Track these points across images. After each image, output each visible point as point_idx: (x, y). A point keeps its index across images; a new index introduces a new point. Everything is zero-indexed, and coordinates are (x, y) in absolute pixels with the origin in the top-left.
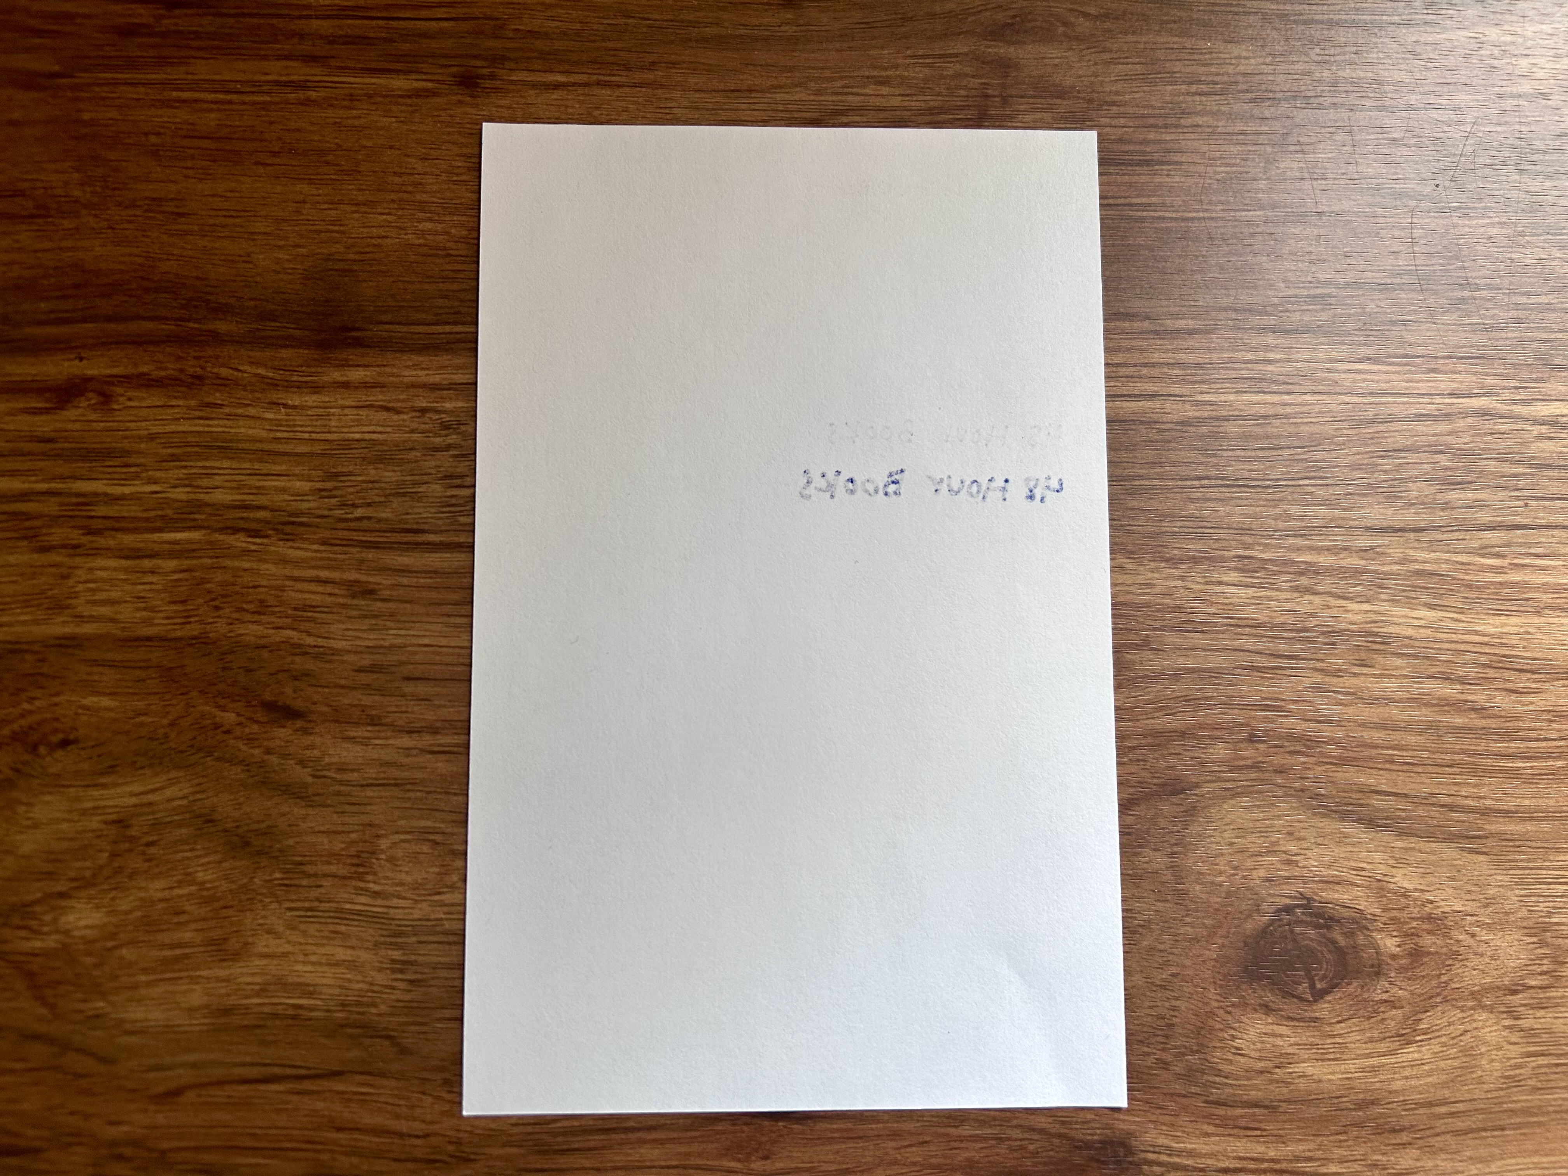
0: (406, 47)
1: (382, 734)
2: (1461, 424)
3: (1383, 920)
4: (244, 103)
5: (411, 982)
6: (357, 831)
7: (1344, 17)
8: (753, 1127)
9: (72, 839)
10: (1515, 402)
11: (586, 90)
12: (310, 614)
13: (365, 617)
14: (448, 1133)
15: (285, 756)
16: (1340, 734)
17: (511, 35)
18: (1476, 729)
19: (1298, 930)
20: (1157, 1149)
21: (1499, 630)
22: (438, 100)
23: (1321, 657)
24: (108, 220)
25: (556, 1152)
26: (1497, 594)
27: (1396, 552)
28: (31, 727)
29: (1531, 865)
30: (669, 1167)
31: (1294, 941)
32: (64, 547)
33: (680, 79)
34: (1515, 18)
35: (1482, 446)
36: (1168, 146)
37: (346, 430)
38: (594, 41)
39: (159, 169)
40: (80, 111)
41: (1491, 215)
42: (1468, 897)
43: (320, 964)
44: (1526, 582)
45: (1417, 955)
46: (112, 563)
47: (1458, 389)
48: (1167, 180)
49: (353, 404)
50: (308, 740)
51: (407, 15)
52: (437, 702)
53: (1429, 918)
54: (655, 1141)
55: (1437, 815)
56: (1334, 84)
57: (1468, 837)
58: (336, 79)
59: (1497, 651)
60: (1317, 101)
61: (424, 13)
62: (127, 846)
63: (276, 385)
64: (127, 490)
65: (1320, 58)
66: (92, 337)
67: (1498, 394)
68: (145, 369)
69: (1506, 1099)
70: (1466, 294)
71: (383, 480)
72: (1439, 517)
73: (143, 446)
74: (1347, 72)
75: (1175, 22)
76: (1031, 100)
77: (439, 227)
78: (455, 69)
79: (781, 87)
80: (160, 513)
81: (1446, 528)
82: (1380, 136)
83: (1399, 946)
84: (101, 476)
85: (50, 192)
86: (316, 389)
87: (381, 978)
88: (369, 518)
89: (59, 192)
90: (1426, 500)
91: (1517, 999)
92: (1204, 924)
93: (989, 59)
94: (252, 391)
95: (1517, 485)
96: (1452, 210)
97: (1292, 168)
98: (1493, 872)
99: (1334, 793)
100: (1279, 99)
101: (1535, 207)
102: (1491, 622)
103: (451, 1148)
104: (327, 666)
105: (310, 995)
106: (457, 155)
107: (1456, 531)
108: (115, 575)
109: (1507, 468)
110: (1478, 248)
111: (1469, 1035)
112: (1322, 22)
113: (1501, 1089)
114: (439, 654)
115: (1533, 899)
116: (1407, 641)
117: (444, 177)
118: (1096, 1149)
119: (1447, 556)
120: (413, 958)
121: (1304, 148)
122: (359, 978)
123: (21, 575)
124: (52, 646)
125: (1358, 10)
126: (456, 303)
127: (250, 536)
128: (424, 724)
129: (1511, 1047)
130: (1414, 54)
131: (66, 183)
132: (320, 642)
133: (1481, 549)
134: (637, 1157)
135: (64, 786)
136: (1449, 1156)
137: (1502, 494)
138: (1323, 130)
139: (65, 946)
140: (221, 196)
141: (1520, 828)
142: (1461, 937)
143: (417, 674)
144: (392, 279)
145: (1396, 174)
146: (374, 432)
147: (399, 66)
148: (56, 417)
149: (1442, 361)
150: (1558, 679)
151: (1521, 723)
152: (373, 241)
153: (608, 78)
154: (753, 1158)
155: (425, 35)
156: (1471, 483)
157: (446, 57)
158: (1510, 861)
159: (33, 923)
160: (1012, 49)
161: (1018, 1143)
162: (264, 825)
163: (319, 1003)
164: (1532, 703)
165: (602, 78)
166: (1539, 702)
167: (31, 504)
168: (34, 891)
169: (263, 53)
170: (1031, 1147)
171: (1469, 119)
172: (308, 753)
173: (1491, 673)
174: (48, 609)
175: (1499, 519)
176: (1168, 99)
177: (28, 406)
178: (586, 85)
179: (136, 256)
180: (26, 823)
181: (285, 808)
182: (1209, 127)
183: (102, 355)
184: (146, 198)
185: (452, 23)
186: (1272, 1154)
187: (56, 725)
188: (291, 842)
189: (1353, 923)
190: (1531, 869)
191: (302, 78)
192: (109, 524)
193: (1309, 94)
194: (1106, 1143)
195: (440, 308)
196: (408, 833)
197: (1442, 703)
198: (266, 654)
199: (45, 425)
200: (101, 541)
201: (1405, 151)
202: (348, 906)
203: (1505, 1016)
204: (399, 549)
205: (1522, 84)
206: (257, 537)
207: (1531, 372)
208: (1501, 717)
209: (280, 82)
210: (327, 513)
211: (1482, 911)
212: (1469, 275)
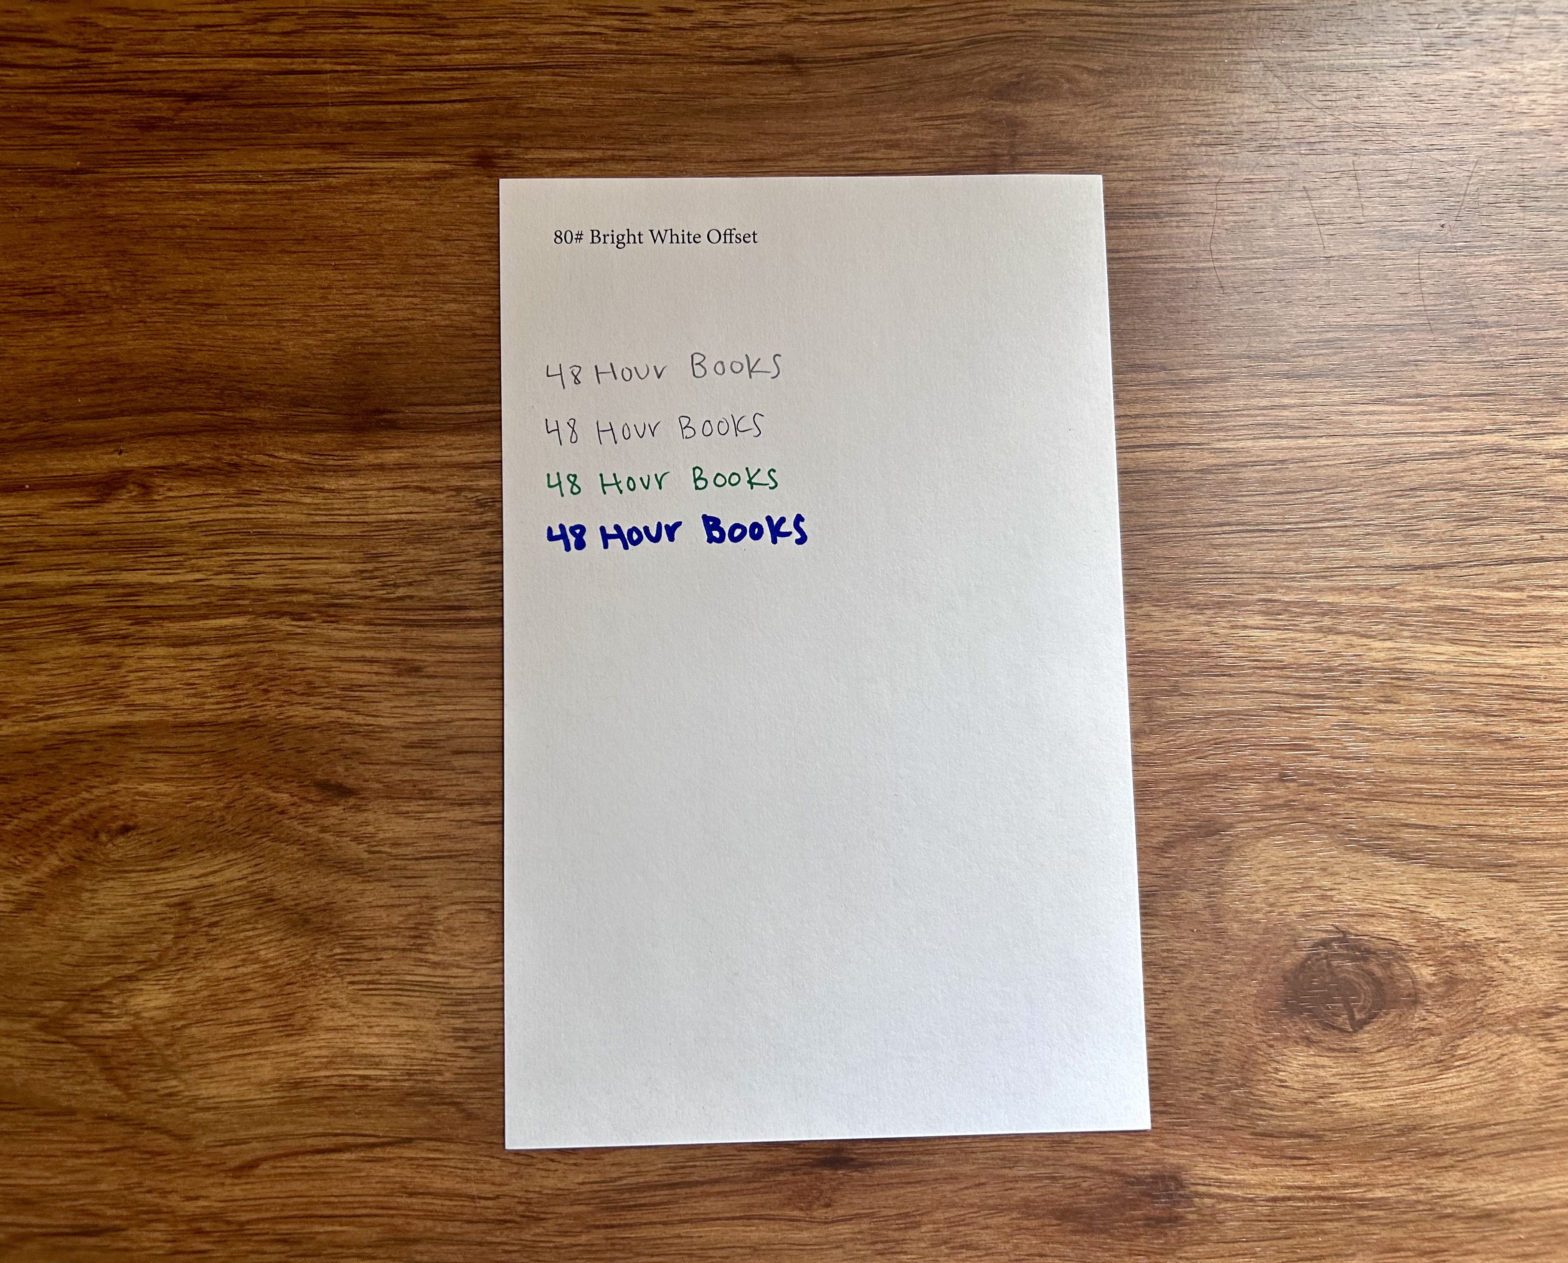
0: (420, 130)
1: (435, 808)
2: (1475, 461)
3: (1418, 950)
4: (266, 193)
5: (474, 1049)
6: (414, 904)
7: (1345, 62)
8: (813, 1176)
9: (137, 923)
10: (1527, 437)
12: (357, 694)
13: (413, 694)
14: (519, 1194)
15: (340, 834)
16: (1369, 770)
17: (524, 113)
18: (1502, 760)
19: (1335, 963)
20: (1207, 1182)
21: (1521, 662)
22: (457, 181)
23: (1347, 695)
24: (139, 314)
25: (623, 1208)
26: (1518, 626)
27: (1417, 589)
28: (90, 816)
29: (1560, 890)
30: (733, 1218)
31: (1332, 973)
32: (114, 637)
33: (694, 151)
34: (1513, 55)
35: (1497, 481)
36: (1176, 197)
37: (383, 512)
38: (607, 117)
39: (186, 261)
40: (104, 206)
41: (1497, 252)
42: (1500, 924)
43: (384, 1035)
44: (1545, 614)
45: (1452, 982)
46: (161, 651)
47: (1471, 426)
48: (1177, 231)
49: (390, 485)
50: (361, 817)
51: (422, 99)
52: (486, 774)
53: (1463, 946)
54: (719, 1193)
55: (1466, 845)
56: (1337, 129)
57: (1496, 866)
58: (356, 165)
59: (1518, 682)
60: (1322, 147)
61: (438, 96)
62: (191, 927)
63: (312, 470)
64: (171, 579)
65: (1322, 104)
66: (129, 430)
67: (1510, 430)
68: (182, 459)
69: (1545, 1120)
70: (1475, 332)
71: (423, 559)
72: (1457, 553)
73: (185, 535)
75: (1178, 74)
76: (1039, 158)
77: (464, 307)
79: (793, 155)
80: (205, 600)
81: (1465, 563)
82: (1385, 180)
83: (1434, 975)
84: (145, 566)
85: (80, 287)
86: (352, 472)
87: (446, 1047)
88: (411, 597)
89: (88, 287)
90: (1443, 537)
91: (1552, 1021)
92: (1243, 960)
93: (997, 118)
94: (289, 477)
95: (1532, 518)
96: (1458, 249)
97: (1299, 216)
98: (1523, 899)
99: (1365, 828)
100: (1284, 146)
101: (1540, 243)
102: (1515, 654)
103: (521, 1208)
104: (377, 743)
105: (376, 1065)
106: (478, 235)
107: (1475, 566)
108: (164, 663)
109: (1522, 503)
110: (1485, 286)
111: (1506, 1058)
112: (1323, 68)
113: (1540, 1110)
114: (486, 727)
116: (1431, 677)
117: (466, 257)
118: (1147, 1184)
119: (1466, 591)
120: (475, 1025)
121: (1311, 194)
122: (424, 1047)
123: (74, 666)
124: (107, 735)
125: (1357, 54)
126: (485, 383)
127: (294, 620)
128: (474, 796)
129: (1547, 1069)
130: (1417, 96)
131: (96, 279)
132: (370, 720)
133: (1499, 582)
134: (702, 1210)
135: (126, 872)
136: (1491, 1177)
137: (1517, 528)
138: (1328, 176)
139: (135, 1028)
140: (249, 286)
141: (1548, 855)
142: (1494, 964)
143: (465, 748)
144: (420, 361)
145: (1401, 216)
146: (411, 513)
147: (418, 149)
148: (99, 510)
149: (1454, 399)
151: (1545, 753)
152: (400, 324)
153: (622, 153)
154: (815, 1207)
155: (441, 118)
156: (1485, 518)
157: (461, 138)
158: (1539, 887)
159: (103, 1007)
160: (1018, 108)
161: (1072, 1181)
162: (323, 902)
163: (386, 1073)
164: (1555, 732)
165: (616, 152)
166: (1562, 731)
167: (79, 597)
168: (101, 975)
169: (281, 142)
170: (1085, 1185)
171: (1472, 158)
172: (363, 829)
173: (1514, 704)
174: (101, 699)
175: (1517, 553)
176: (1175, 151)
177: (72, 500)
178: (601, 160)
179: (168, 348)
180: (91, 909)
181: (341, 885)
182: (1216, 177)
183: (141, 448)
184: (175, 291)
185: (466, 105)
186: (1319, 1182)
187: (116, 812)
188: (349, 917)
189: (1389, 954)
190: (1560, 894)
191: (322, 165)
192: (155, 613)
193: (1312, 140)
194: (1158, 1178)
195: (470, 387)
196: (465, 903)
197: (1468, 735)
198: (316, 735)
199: (88, 518)
200: (149, 631)
201: (1410, 193)
202: (409, 978)
203: (1540, 1038)
204: (443, 626)
205: (1522, 122)
206: (301, 620)
207: (1542, 407)
208: (1525, 747)
209: (301, 170)
210: (369, 594)
211: (1514, 937)
212: (1477, 313)
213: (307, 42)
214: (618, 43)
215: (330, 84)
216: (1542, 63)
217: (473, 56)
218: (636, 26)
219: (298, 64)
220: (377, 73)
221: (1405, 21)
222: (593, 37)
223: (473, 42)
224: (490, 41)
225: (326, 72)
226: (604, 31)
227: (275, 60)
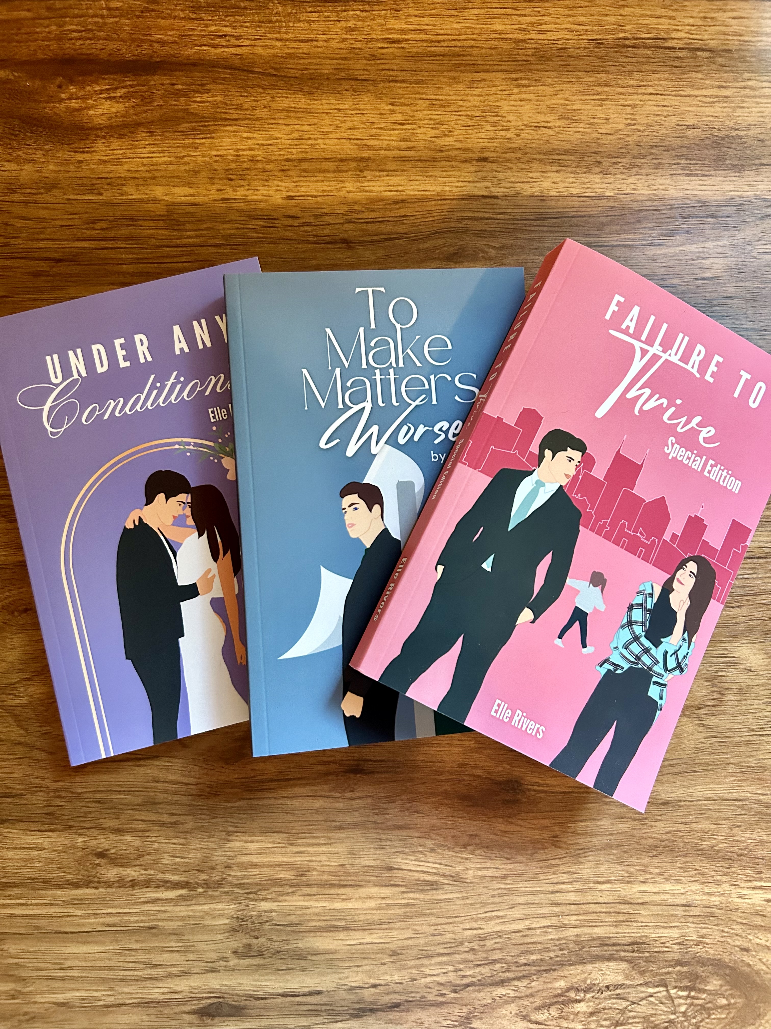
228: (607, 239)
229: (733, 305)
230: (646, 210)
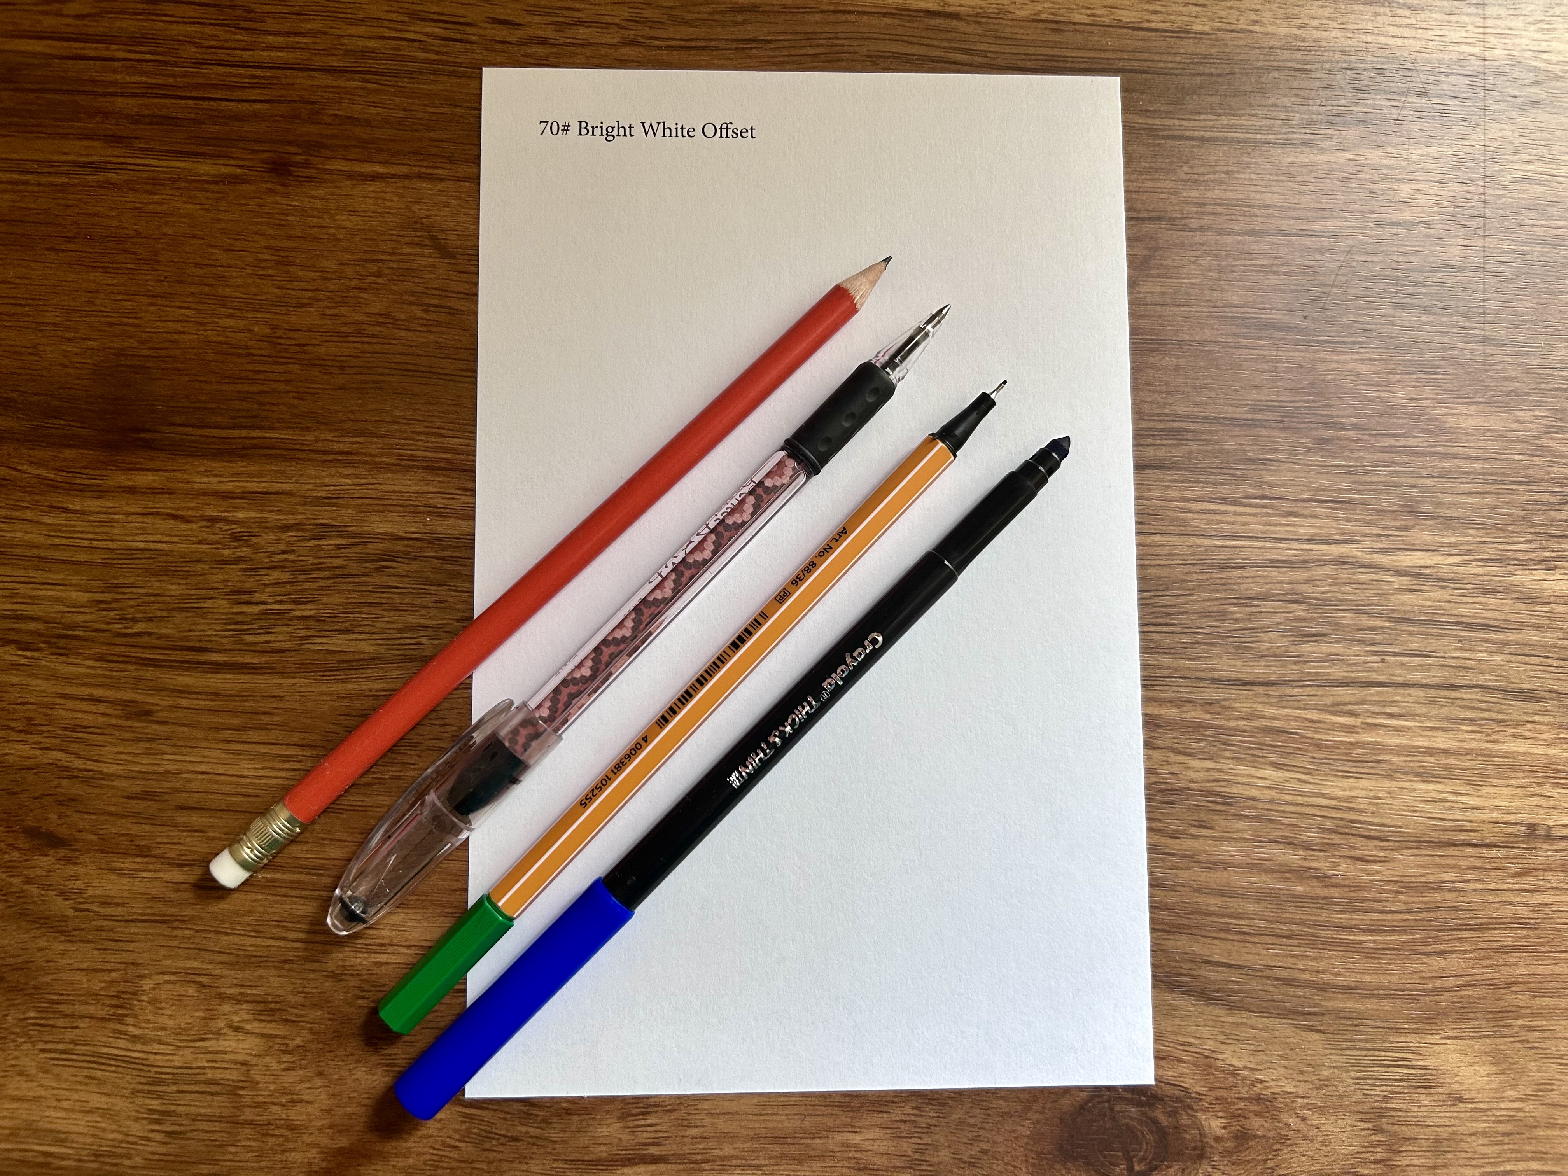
0: (216, 129)
1: (151, 867)
2: (1320, 572)
3: (1209, 1099)
4: (39, 184)
5: (169, 1134)
6: (119, 970)
7: (1217, 134)
10: (1376, 550)
11: (407, 183)
12: (80, 735)
13: (140, 740)
15: (48, 887)
16: (1173, 900)
17: (328, 120)
18: (1318, 898)
19: (1118, 1108)
21: (1347, 793)
22: (247, 187)
23: (1159, 816)
26: (1347, 754)
27: (1244, 707)
29: (1369, 1045)
31: (1114, 1118)
34: (1399, 140)
35: (1339, 596)
37: (128, 538)
38: (417, 131)
41: (1362, 350)
42: (1301, 1077)
43: (73, 1110)
44: (1379, 743)
45: (1242, 1137)
47: (1317, 534)
49: (139, 510)
50: (70, 870)
51: (218, 96)
52: (210, 834)
53: (1258, 1099)
55: (1272, 989)
57: (1302, 1014)
58: (139, 161)
59: (1344, 816)
60: (1183, 222)
61: (237, 94)
63: (57, 488)
65: (1188, 177)
67: (1357, 542)
70: (1331, 433)
71: (167, 593)
72: (1291, 671)
74: (1216, 193)
77: (241, 324)
78: (266, 155)
81: (1301, 682)
82: (1249, 262)
83: (1224, 1128)
86: (100, 493)
87: (138, 1129)
88: (149, 634)
90: (1277, 652)
92: (1018, 1098)
94: (31, 493)
95: (1374, 639)
96: (1320, 344)
97: (1152, 293)
98: (1328, 1051)
99: (1164, 961)
100: (1143, 219)
101: (1409, 344)
102: (1339, 784)
104: (97, 791)
105: (62, 1142)
106: (266, 248)
107: (1308, 686)
109: (1365, 621)
112: (1192, 139)
114: (216, 782)
115: (1369, 1082)
116: (1252, 803)
117: (249, 270)
119: (1297, 713)
120: (173, 1108)
122: (114, 1127)
125: (1231, 127)
126: (255, 406)
127: (21, 649)
128: (195, 857)
130: (1290, 176)
132: (90, 765)
133: (1332, 706)
137: (1357, 649)
138: (1188, 254)
140: (10, 283)
141: (1359, 1006)
142: (1291, 1120)
143: (191, 803)
144: (187, 379)
145: (1262, 303)
146: (160, 542)
147: (208, 150)
149: (1301, 505)
150: (1407, 848)
151: (1366, 894)
152: (169, 336)
153: (429, 171)
155: (239, 118)
156: (1326, 635)
157: (259, 141)
158: (1346, 1040)
162: (20, 960)
163: (70, 1151)
164: (1378, 872)
165: (423, 170)
166: (1386, 871)
169: (61, 131)
171: (1344, 247)
172: (70, 884)
173: (1337, 839)
175: (1353, 675)
178: (406, 177)
181: (42, 943)
185: (266, 106)
188: (48, 979)
189: (1176, 1102)
190: (1369, 1050)
191: (103, 159)
193: (1175, 214)
195: (238, 410)
196: (174, 973)
197: (1284, 869)
198: (31, 777)
201: (1273, 279)
202: (105, 1050)
204: (180, 668)
205: (1401, 211)
206: (28, 650)
207: (1395, 519)
208: (1345, 886)
209: (80, 162)
210: (104, 627)
211: (1315, 1092)
212: (1335, 413)
213: (102, 27)
214: (437, 53)
215: (121, 72)
216: (1430, 150)
217: (280, 54)
218: (458, 36)
219: (90, 50)
220: (175, 64)
221: (1285, 96)
222: (411, 44)
223: (280, 40)
224: (298, 39)
225: (118, 60)
226: (424, 38)
227: (65, 44)
228: (1192, 123)
229: (1456, 284)
230: (1278, 69)
